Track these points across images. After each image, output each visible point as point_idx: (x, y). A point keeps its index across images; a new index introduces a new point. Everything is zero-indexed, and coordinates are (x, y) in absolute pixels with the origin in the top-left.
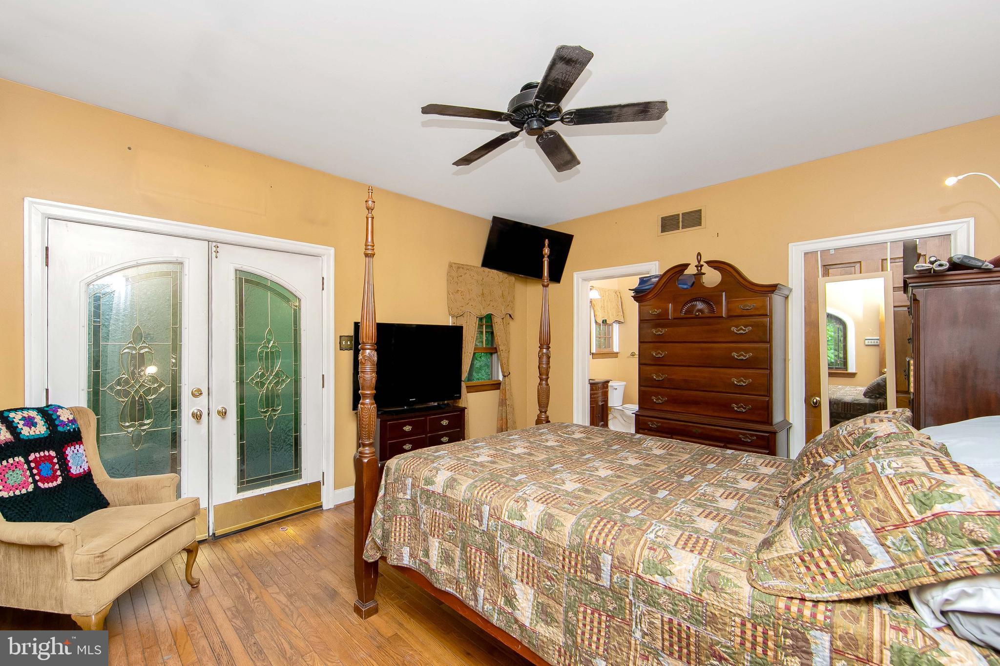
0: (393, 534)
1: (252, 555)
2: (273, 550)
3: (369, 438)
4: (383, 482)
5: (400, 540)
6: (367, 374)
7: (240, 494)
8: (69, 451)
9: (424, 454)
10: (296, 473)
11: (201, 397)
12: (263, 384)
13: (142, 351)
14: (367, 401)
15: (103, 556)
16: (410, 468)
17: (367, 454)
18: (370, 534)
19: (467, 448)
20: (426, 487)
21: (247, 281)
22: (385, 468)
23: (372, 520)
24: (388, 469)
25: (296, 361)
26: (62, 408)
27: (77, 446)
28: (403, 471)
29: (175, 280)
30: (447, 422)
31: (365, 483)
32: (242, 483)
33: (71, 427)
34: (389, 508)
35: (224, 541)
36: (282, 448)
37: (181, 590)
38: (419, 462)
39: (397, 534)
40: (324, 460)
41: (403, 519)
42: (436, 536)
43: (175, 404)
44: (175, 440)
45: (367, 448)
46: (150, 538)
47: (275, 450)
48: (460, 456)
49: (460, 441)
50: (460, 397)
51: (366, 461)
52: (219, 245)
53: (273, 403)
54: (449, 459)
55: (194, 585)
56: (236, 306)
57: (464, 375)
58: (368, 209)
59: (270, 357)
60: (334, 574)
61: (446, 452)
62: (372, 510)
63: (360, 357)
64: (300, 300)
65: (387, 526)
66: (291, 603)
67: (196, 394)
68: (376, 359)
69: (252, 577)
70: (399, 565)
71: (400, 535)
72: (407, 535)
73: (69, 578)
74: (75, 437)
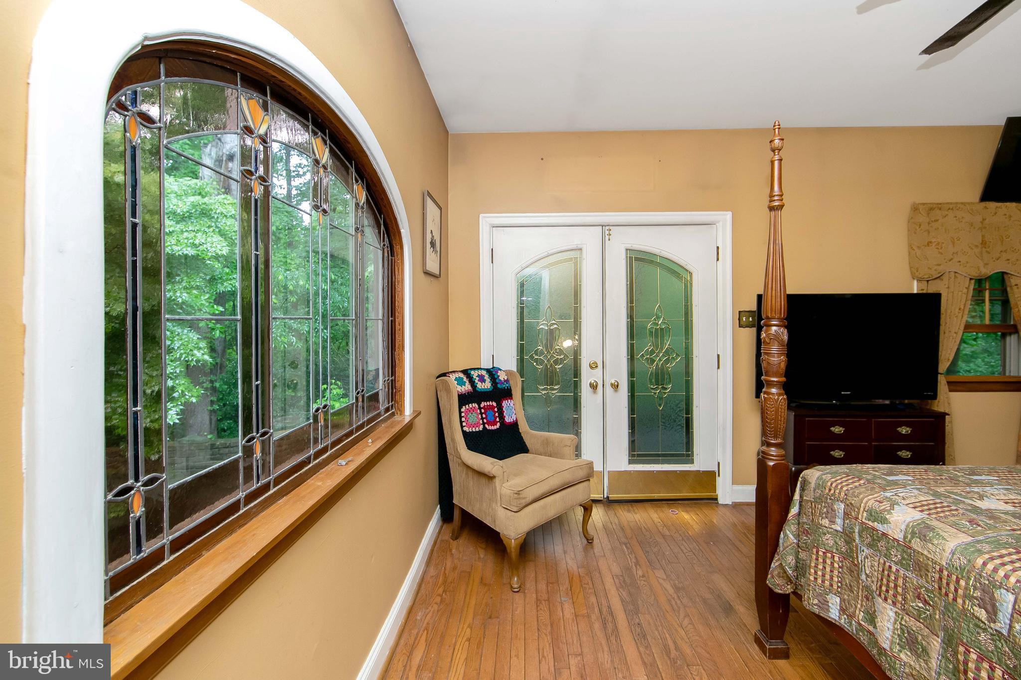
0: (812, 571)
1: (641, 529)
2: (661, 530)
3: (776, 437)
4: (797, 497)
5: (823, 581)
6: (774, 357)
7: (631, 465)
8: (505, 404)
9: (867, 473)
10: (688, 457)
11: (597, 370)
12: (653, 361)
13: (552, 328)
14: (774, 390)
15: (519, 494)
16: (842, 488)
17: (772, 455)
18: (776, 557)
19: (954, 480)
20: (870, 523)
21: (637, 259)
22: (800, 479)
23: (781, 541)
24: (805, 483)
25: (687, 339)
26: (501, 370)
27: (509, 401)
28: (830, 490)
29: (576, 264)
30: (909, 430)
31: (770, 491)
32: (633, 456)
33: (505, 386)
34: (806, 533)
35: (616, 506)
36: (672, 428)
37: (579, 541)
38: (857, 484)
39: (820, 573)
40: (720, 450)
41: (829, 555)
42: (890, 601)
43: (577, 373)
44: (576, 404)
45: (773, 449)
46: (553, 488)
47: (665, 429)
48: (941, 490)
49: (938, 464)
50: (934, 397)
51: (771, 464)
52: (611, 228)
53: (663, 379)
54: (916, 492)
55: (590, 541)
56: (627, 285)
57: (943, 367)
58: (773, 151)
59: (659, 334)
60: (728, 583)
61: (910, 478)
62: (780, 528)
63: (763, 335)
64: (691, 274)
65: (802, 555)
66: (678, 597)
67: (593, 366)
68: (786, 338)
69: (640, 553)
70: (821, 615)
71: (823, 575)
72: (836, 579)
73: (499, 504)
74: (507, 394)
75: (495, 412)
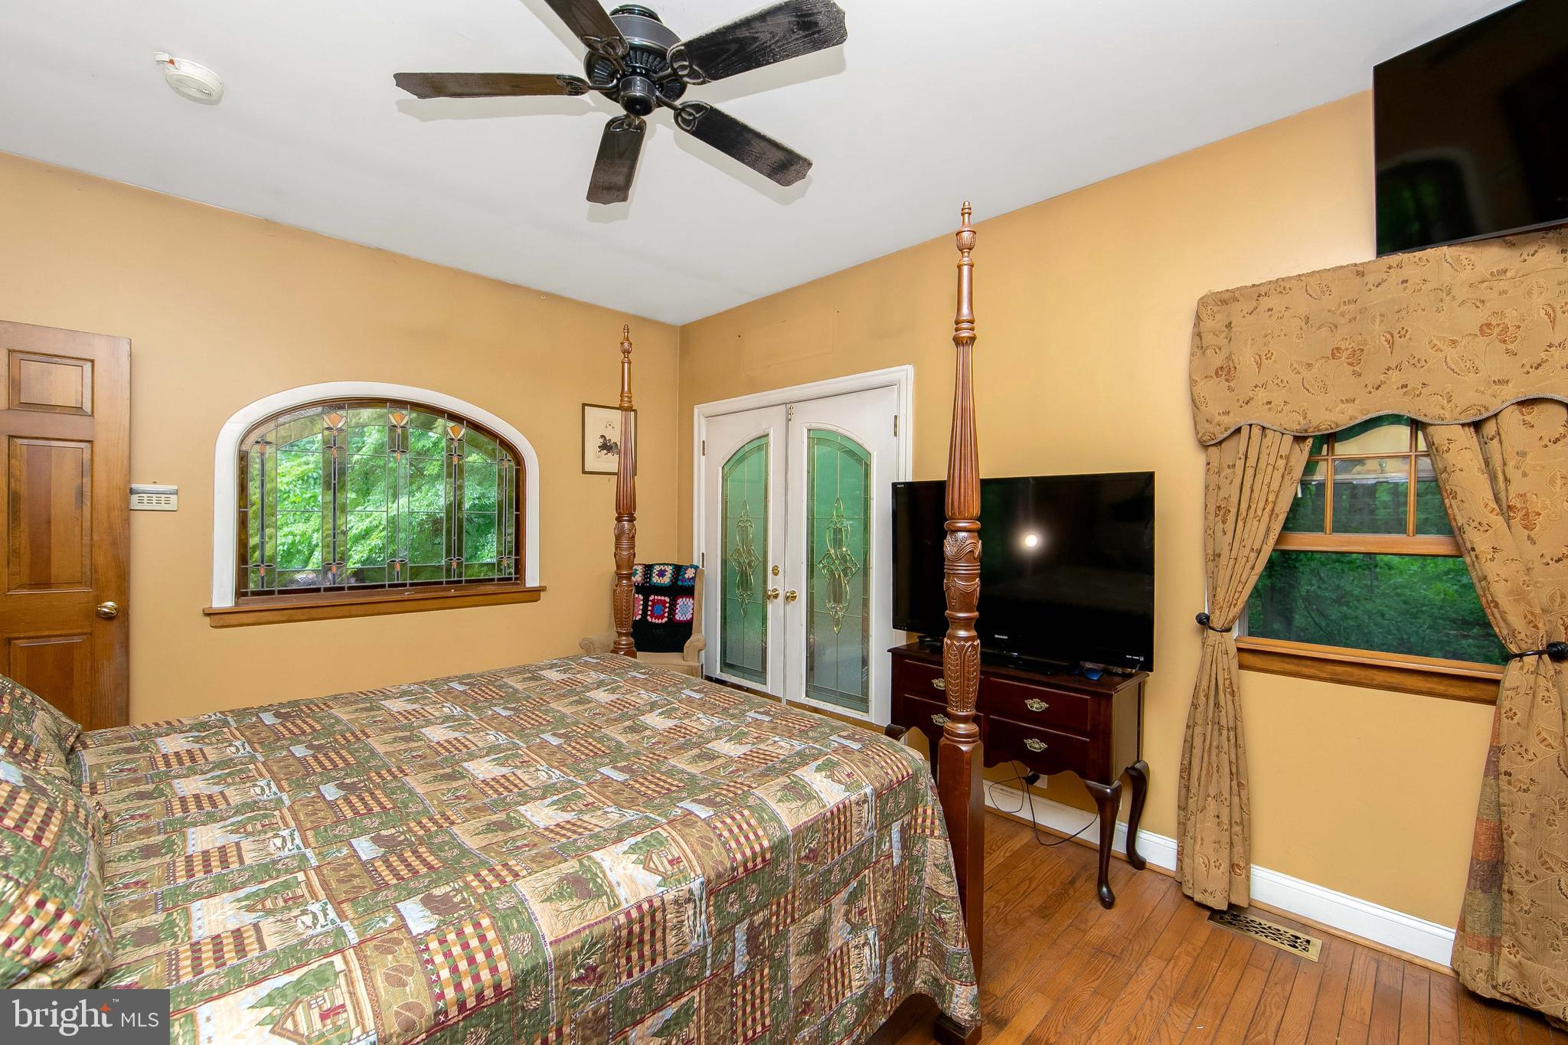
7: (806, 698)
8: (680, 601)
10: (863, 701)
11: (779, 576)
13: (747, 525)
21: (819, 441)
25: (865, 544)
27: (688, 599)
30: (1044, 705)
32: (809, 690)
33: (689, 584)
52: (793, 405)
53: (840, 595)
56: (808, 474)
64: (871, 456)
67: (775, 572)
74: (687, 592)
75: (666, 607)
